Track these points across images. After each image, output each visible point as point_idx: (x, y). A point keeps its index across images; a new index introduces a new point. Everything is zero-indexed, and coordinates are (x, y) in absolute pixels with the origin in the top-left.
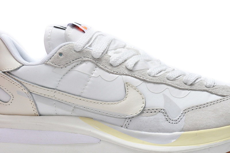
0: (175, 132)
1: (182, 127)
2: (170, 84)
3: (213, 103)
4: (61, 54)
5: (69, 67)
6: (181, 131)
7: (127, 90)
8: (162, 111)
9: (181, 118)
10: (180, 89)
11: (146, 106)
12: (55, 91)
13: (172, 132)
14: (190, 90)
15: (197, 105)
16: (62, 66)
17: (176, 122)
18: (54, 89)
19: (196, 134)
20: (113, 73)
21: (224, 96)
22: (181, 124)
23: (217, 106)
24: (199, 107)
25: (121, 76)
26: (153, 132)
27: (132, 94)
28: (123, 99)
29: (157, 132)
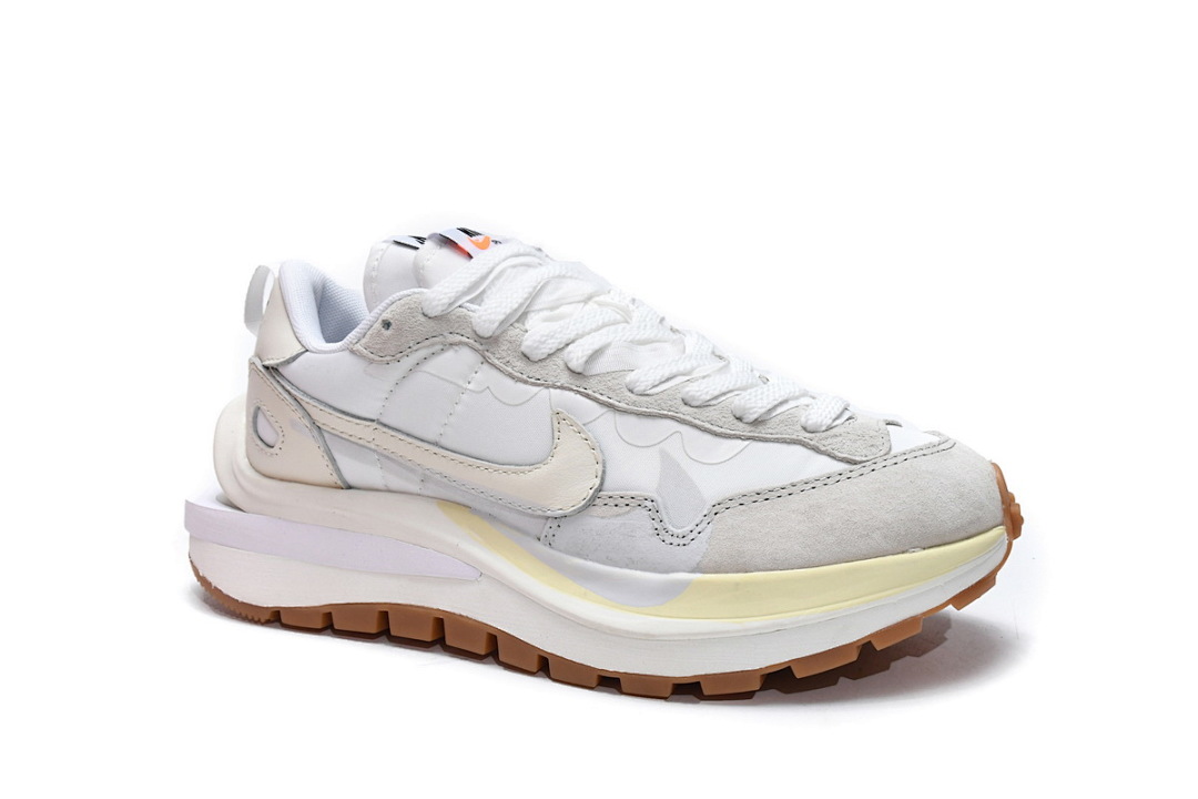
0: (677, 571)
1: (698, 558)
2: (688, 418)
3: (811, 484)
4: (387, 325)
5: (407, 362)
6: (693, 571)
7: (557, 434)
8: (648, 503)
9: (699, 529)
10: (716, 434)
11: (607, 484)
12: (374, 425)
13: (666, 572)
14: (749, 438)
15: (757, 489)
16: (388, 358)
17: (682, 542)
18: (373, 421)
19: (737, 585)
20: (526, 382)
21: (855, 463)
22: (698, 549)
23: (820, 495)
24: (763, 496)
25: (544, 392)
26: (615, 564)
27: (570, 445)
28: (542, 462)
29: (627, 566)
